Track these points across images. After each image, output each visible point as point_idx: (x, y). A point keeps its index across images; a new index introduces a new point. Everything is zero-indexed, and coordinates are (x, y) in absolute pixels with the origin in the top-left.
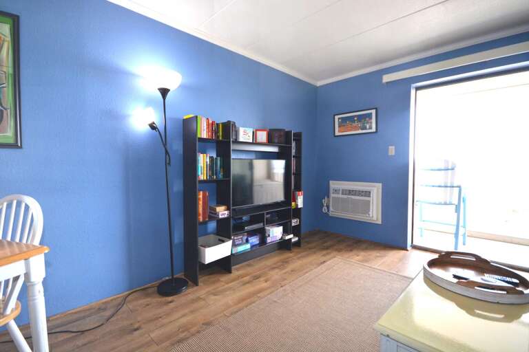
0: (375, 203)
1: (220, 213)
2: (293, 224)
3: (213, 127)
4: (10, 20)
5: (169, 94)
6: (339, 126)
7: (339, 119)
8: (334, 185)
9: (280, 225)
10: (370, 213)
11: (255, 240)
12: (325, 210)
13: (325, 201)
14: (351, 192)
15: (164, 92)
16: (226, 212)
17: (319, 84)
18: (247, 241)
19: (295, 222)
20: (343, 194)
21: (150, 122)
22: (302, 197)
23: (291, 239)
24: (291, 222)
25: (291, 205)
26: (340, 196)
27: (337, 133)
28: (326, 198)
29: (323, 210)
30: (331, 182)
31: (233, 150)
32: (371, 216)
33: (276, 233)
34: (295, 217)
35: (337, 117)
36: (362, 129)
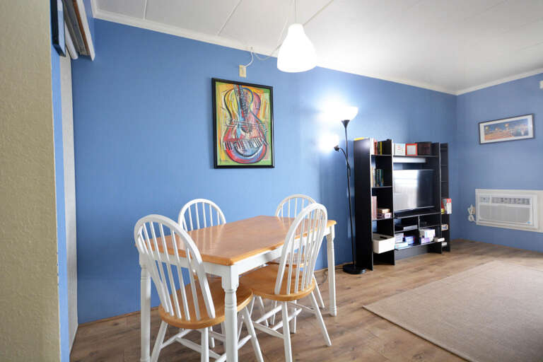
0: (535, 210)
1: (386, 214)
2: (443, 229)
3: (377, 145)
4: (268, 90)
5: (349, 123)
6: (486, 134)
7: (485, 126)
8: (480, 193)
9: (431, 228)
10: (531, 221)
11: (410, 240)
12: (471, 218)
13: (470, 210)
14: (502, 200)
15: (346, 123)
16: (390, 214)
17: (458, 93)
18: (404, 240)
19: (444, 227)
20: (493, 202)
21: (335, 146)
22: (450, 204)
23: (441, 243)
24: (440, 227)
25: (440, 211)
26: (490, 204)
27: (483, 141)
28: (472, 206)
29: (469, 219)
30: (477, 190)
31: (395, 163)
32: (531, 224)
33: (429, 235)
34: (444, 223)
35: (482, 126)
36: (516, 135)
